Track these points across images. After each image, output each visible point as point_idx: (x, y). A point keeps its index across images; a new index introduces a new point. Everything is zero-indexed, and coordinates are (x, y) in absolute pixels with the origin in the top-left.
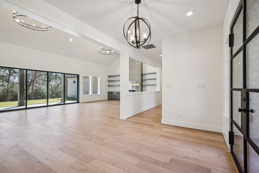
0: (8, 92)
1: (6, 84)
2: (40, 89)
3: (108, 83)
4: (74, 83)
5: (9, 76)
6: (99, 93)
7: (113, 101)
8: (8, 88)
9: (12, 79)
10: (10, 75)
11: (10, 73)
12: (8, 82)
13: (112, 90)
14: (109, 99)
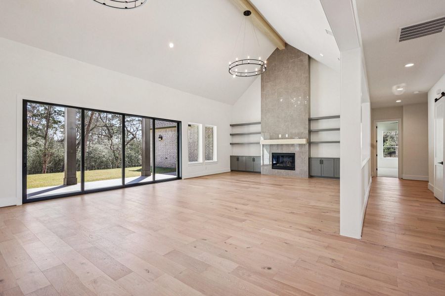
0: (45, 155)
1: (42, 142)
2: (95, 150)
3: (230, 140)
4: (160, 139)
5: (47, 129)
6: (215, 159)
7: (247, 176)
8: (45, 148)
9: (51, 135)
10: (48, 127)
11: (48, 122)
12: (45, 139)
13: (238, 152)
14: (232, 171)
